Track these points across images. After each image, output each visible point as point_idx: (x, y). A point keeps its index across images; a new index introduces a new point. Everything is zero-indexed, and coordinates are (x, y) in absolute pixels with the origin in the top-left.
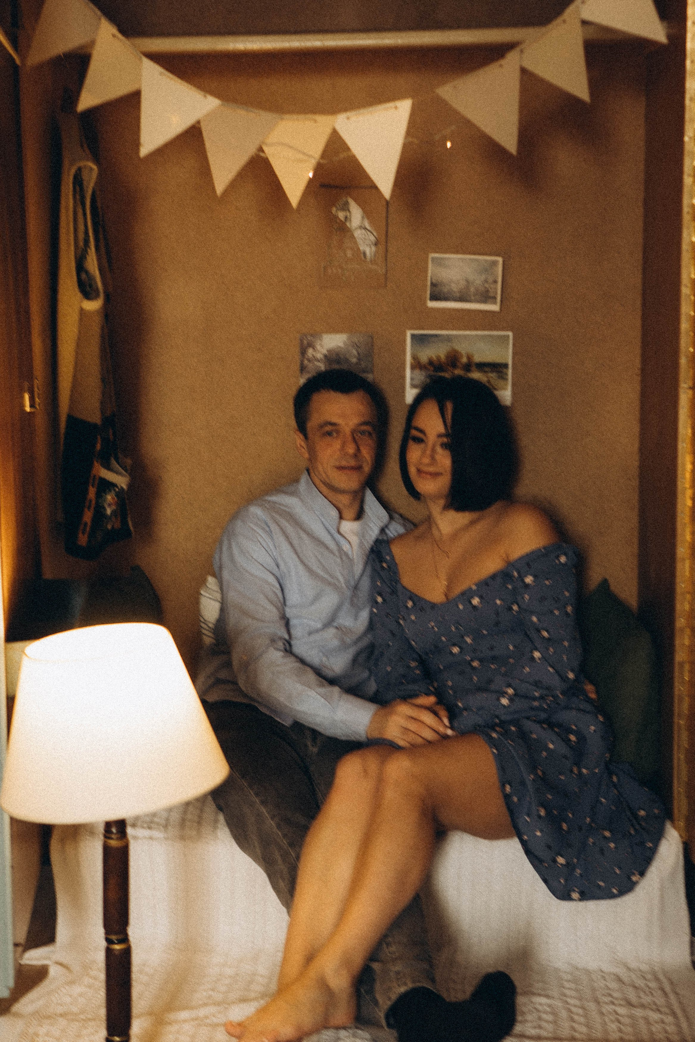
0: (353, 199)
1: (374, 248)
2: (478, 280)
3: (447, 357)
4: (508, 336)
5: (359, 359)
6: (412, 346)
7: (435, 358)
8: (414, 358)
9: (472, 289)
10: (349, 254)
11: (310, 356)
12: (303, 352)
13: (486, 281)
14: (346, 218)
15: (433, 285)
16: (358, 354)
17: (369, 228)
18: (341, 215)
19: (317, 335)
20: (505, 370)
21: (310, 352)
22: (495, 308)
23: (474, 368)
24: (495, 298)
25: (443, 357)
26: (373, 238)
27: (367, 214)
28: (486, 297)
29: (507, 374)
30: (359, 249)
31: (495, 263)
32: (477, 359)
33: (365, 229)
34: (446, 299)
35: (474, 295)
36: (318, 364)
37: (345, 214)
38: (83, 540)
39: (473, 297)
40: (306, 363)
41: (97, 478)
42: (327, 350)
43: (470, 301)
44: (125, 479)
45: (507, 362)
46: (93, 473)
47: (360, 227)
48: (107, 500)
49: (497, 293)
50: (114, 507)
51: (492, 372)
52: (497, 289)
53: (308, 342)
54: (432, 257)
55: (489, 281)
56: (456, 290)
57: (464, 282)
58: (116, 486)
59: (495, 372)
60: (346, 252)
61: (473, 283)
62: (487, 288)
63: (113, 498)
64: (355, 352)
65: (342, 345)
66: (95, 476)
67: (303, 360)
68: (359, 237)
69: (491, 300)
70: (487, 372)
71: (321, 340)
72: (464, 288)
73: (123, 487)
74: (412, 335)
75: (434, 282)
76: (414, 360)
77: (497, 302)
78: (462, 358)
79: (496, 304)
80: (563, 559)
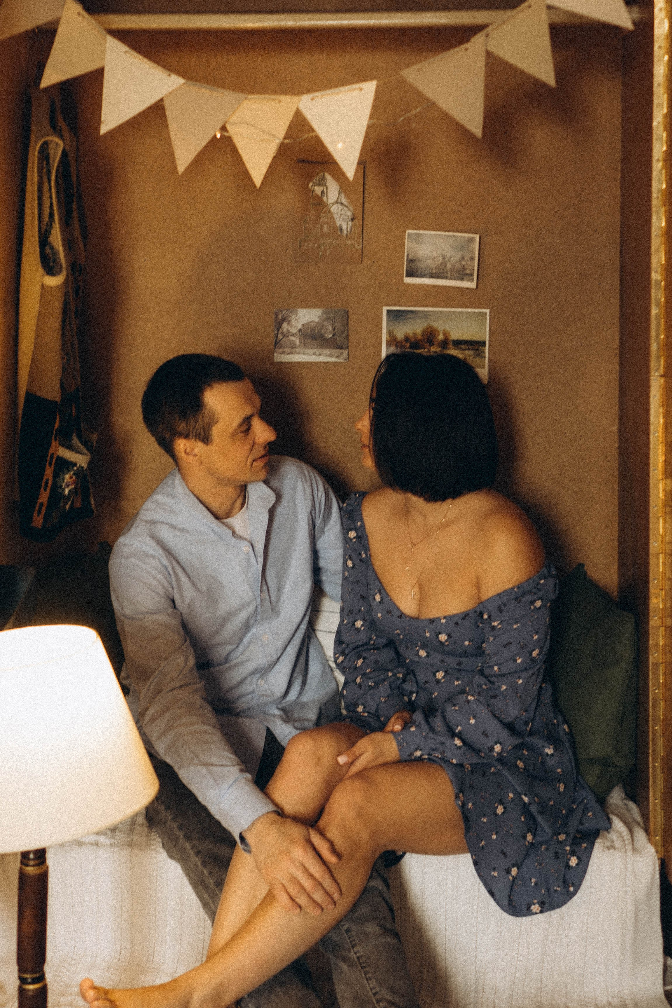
0: (330, 174)
1: (350, 224)
2: (454, 257)
3: (424, 333)
4: (486, 313)
5: (334, 335)
6: (388, 322)
7: (411, 334)
8: (390, 333)
9: (449, 266)
10: (326, 228)
11: (285, 330)
12: (279, 326)
13: (463, 258)
14: (323, 192)
15: (410, 261)
16: (334, 329)
17: (346, 204)
18: (318, 190)
19: (293, 309)
20: (482, 348)
21: (285, 325)
22: (472, 285)
24: (472, 275)
25: (419, 333)
26: (349, 214)
27: (344, 190)
28: (462, 275)
29: (484, 352)
30: (334, 223)
31: (471, 240)
32: (455, 335)
33: (342, 204)
34: (422, 276)
35: (451, 272)
36: (292, 338)
37: (321, 189)
38: (38, 521)
39: (449, 274)
40: (280, 337)
41: (55, 457)
42: (303, 325)
43: (446, 278)
44: (84, 457)
45: (483, 340)
46: (51, 452)
47: (336, 202)
48: (65, 481)
49: (473, 270)
50: (73, 487)
51: (468, 349)
52: (474, 267)
53: (283, 316)
54: (409, 234)
55: (466, 258)
56: (431, 266)
57: (441, 259)
58: (75, 465)
59: (472, 349)
60: (322, 227)
61: (450, 259)
62: (464, 266)
63: (71, 477)
64: (330, 327)
65: (317, 320)
66: (52, 455)
67: (278, 334)
68: (335, 211)
69: (468, 277)
70: (463, 350)
71: (296, 315)
72: (441, 265)
73: (83, 465)
74: (388, 311)
75: (410, 257)
76: (390, 336)
77: (473, 279)
78: (439, 334)
79: (473, 282)
80: (538, 604)
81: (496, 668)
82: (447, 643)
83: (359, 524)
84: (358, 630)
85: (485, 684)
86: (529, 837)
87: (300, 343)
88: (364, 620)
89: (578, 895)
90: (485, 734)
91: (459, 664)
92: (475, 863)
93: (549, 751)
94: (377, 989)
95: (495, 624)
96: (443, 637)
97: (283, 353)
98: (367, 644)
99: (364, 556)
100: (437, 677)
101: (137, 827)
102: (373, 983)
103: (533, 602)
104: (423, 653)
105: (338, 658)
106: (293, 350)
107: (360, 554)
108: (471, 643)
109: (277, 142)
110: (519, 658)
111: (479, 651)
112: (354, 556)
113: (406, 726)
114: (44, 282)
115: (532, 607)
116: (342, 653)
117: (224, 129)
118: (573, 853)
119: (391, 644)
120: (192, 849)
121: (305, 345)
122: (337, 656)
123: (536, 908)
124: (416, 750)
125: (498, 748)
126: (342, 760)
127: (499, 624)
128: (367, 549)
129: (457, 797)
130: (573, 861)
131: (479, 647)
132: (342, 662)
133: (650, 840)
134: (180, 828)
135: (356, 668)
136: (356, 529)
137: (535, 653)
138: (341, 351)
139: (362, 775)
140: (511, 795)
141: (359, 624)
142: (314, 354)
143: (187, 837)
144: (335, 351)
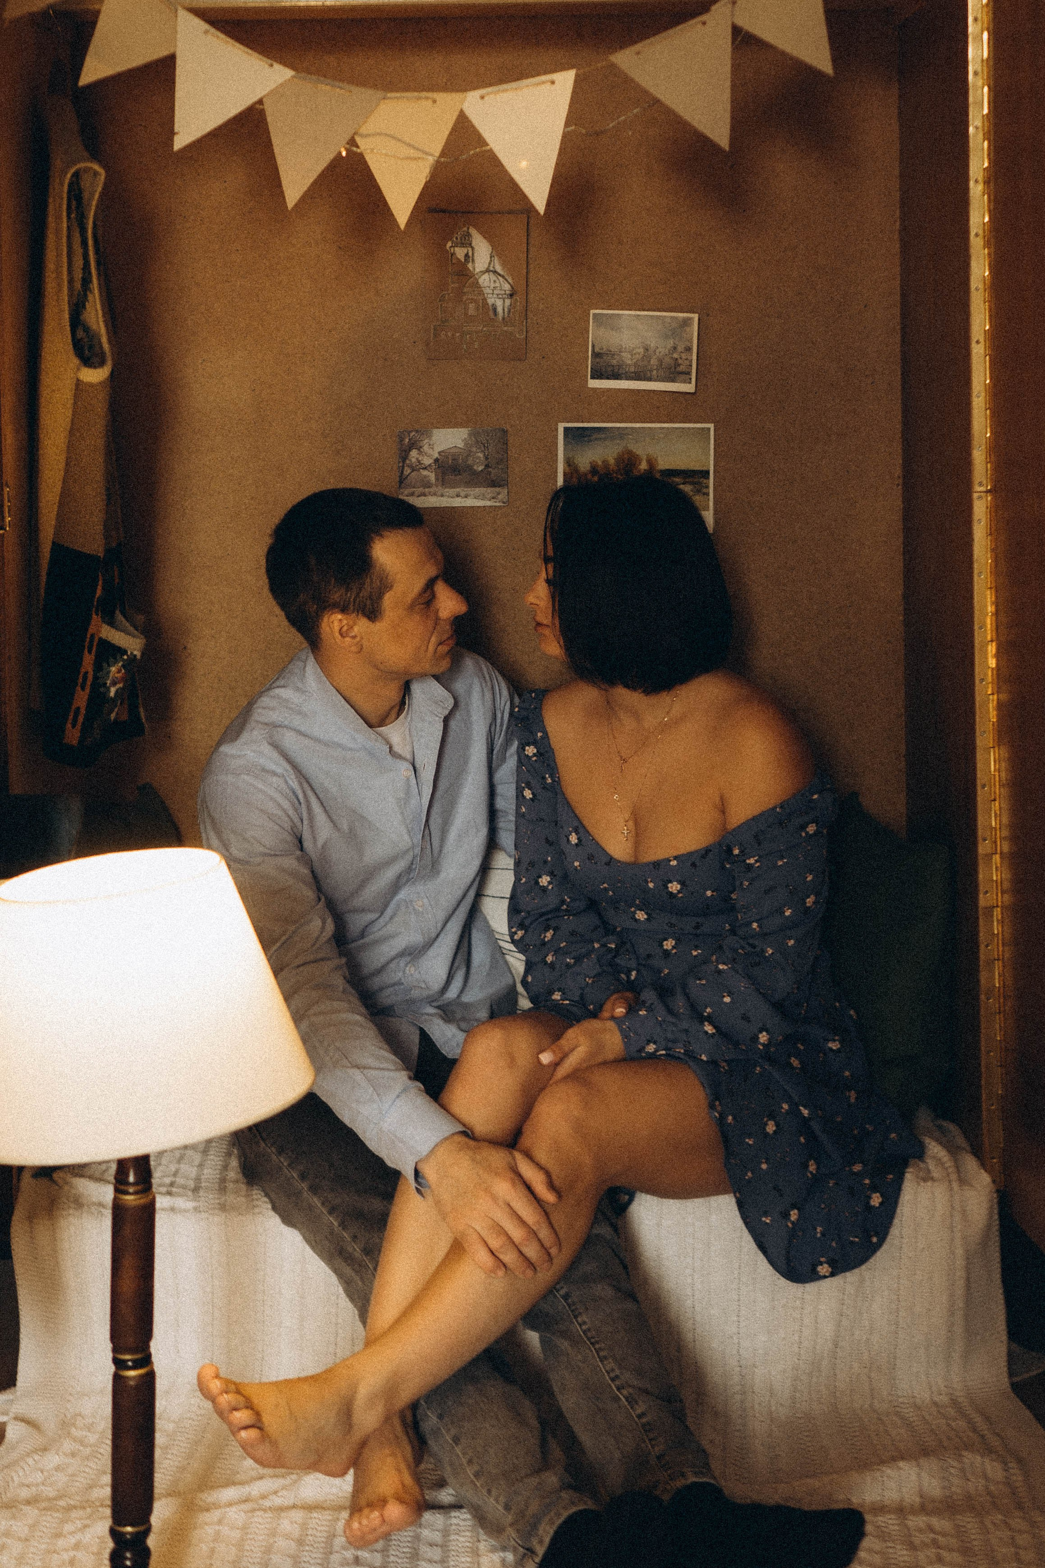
0: (478, 230)
1: (508, 302)
2: (661, 346)
3: (618, 461)
4: (709, 429)
5: (487, 466)
6: (566, 444)
7: (600, 463)
8: (569, 462)
9: (654, 361)
10: (472, 311)
11: (414, 460)
12: (404, 456)
13: (675, 348)
14: (467, 255)
15: (596, 355)
16: (487, 458)
17: (502, 273)
18: (460, 253)
19: (425, 432)
20: (705, 481)
21: (414, 453)
22: (690, 388)
24: (689, 373)
25: (612, 461)
26: (507, 287)
27: (497, 250)
28: (674, 373)
29: (707, 487)
30: (485, 300)
31: (686, 323)
32: (663, 464)
33: (495, 272)
34: (616, 376)
35: (657, 370)
36: (425, 473)
37: (465, 250)
38: (72, 735)
39: (655, 373)
40: (407, 471)
41: (96, 639)
42: (439, 453)
43: (650, 379)
44: (138, 641)
45: (705, 468)
46: (91, 631)
47: (488, 271)
48: (111, 675)
49: (691, 366)
50: (121, 685)
52: (691, 361)
53: (411, 440)
54: (594, 314)
55: (679, 349)
56: (629, 362)
57: (641, 350)
58: (125, 652)
59: (691, 483)
60: (466, 309)
61: (655, 351)
62: (677, 359)
63: (119, 671)
64: (481, 455)
65: (461, 445)
66: (92, 636)
67: (403, 467)
68: (486, 284)
69: (683, 377)
71: (430, 437)
72: (642, 360)
73: (135, 653)
74: (566, 430)
75: (597, 350)
76: (569, 466)
77: (691, 379)
78: (640, 463)
79: (690, 383)
80: (811, 829)
81: (755, 925)
82: (680, 895)
83: (539, 734)
84: (544, 889)
85: (743, 948)
86: (812, 1167)
87: (437, 479)
88: (551, 874)
89: (885, 1247)
90: (745, 1018)
91: (697, 927)
92: (740, 1205)
93: (834, 1046)
94: (618, 1372)
95: (752, 861)
96: (674, 887)
97: (415, 493)
98: (557, 909)
99: (549, 781)
100: (665, 947)
101: (230, 1186)
102: (610, 1364)
103: (803, 827)
104: (641, 916)
105: (515, 933)
106: (428, 490)
107: (544, 778)
108: (715, 893)
109: (431, 160)
110: (788, 909)
111: (727, 907)
112: (533, 783)
113: (631, 1010)
114: (81, 378)
115: (803, 834)
116: (521, 926)
117: (352, 142)
118: (874, 1188)
119: (593, 905)
120: (323, 1204)
121: (443, 483)
122: (513, 930)
123: (824, 1269)
124: (649, 1042)
125: (763, 1038)
126: (546, 1058)
127: (756, 861)
128: (553, 769)
129: (712, 1107)
130: (876, 1200)
131: (727, 899)
132: (522, 937)
133: (983, 1165)
134: (303, 1177)
135: (544, 944)
136: (535, 743)
137: (810, 901)
138: (497, 489)
139: (575, 1076)
140: (785, 1106)
141: (544, 880)
142: (458, 496)
143: (314, 1189)
144: (489, 490)
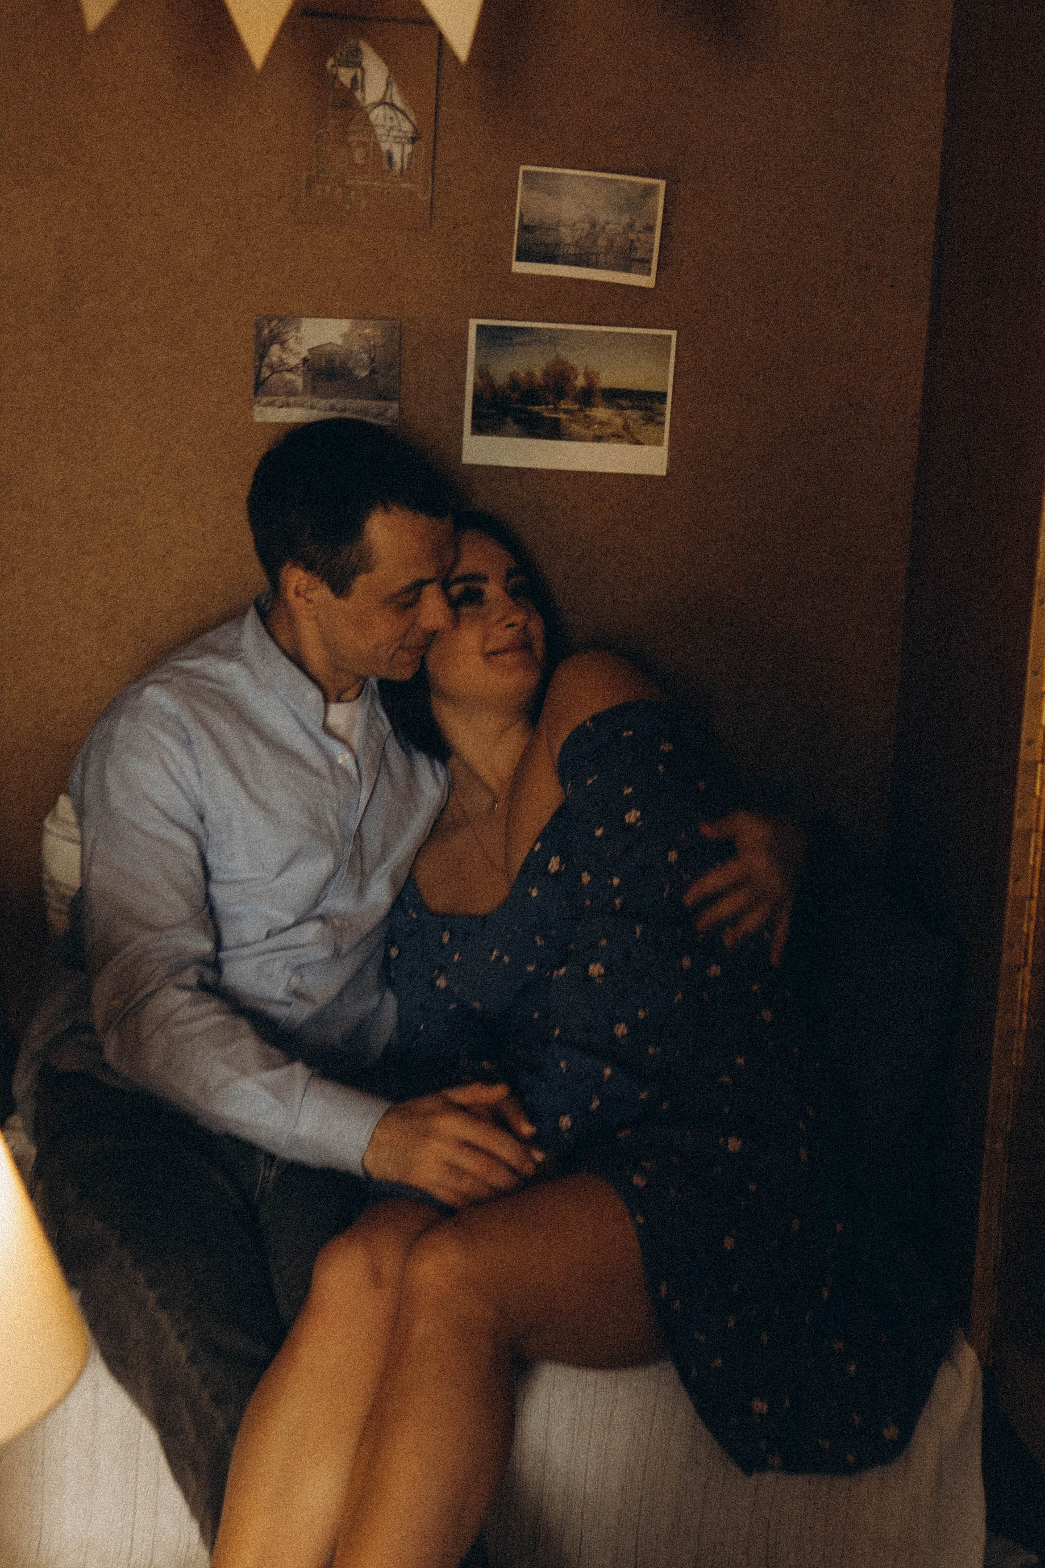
0: (371, 44)
1: (408, 148)
2: (614, 224)
3: (546, 373)
4: (670, 337)
5: (373, 372)
6: (478, 349)
7: (523, 375)
8: (482, 372)
9: (602, 242)
10: (359, 156)
11: (274, 358)
12: (262, 354)
13: (631, 226)
14: (355, 81)
15: (524, 228)
16: (372, 361)
17: (401, 106)
18: (345, 75)
19: (291, 319)
20: (661, 406)
21: (275, 349)
22: (648, 281)
23: (598, 400)
24: (648, 261)
25: (538, 373)
26: (407, 127)
27: (398, 76)
28: (627, 259)
29: (663, 415)
30: (377, 145)
31: (650, 191)
32: (606, 380)
33: (393, 106)
34: (550, 259)
35: (606, 253)
36: (289, 376)
37: (352, 72)
39: (602, 257)
40: (266, 372)
42: (309, 350)
43: (596, 265)
45: (660, 390)
47: (382, 103)
49: (651, 251)
51: (632, 408)
52: (653, 244)
53: (271, 331)
54: (525, 172)
55: (638, 226)
56: (568, 240)
57: (587, 226)
59: (641, 409)
60: (352, 154)
61: (604, 228)
62: (633, 241)
64: (364, 356)
65: (339, 341)
67: (261, 367)
68: (380, 121)
69: (639, 266)
70: (623, 408)
71: (298, 329)
72: (587, 236)
74: (480, 328)
75: (526, 221)
76: (481, 377)
77: (650, 269)
78: (576, 377)
79: (649, 275)
87: (305, 386)
97: (271, 404)
106: (292, 399)
121: (314, 391)
138: (384, 404)
142: (332, 409)
144: (374, 403)
